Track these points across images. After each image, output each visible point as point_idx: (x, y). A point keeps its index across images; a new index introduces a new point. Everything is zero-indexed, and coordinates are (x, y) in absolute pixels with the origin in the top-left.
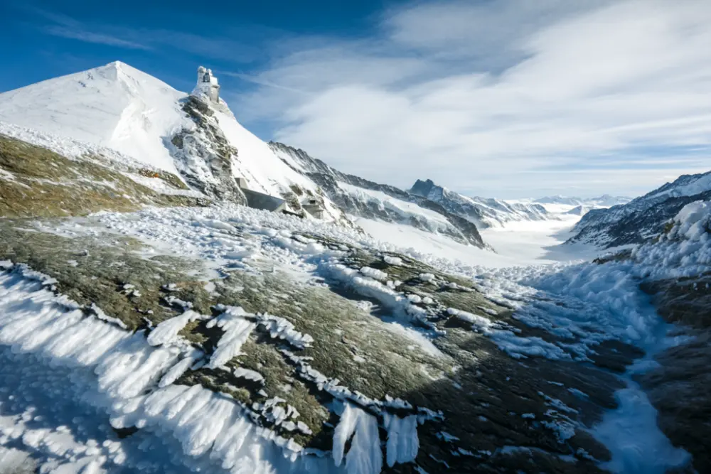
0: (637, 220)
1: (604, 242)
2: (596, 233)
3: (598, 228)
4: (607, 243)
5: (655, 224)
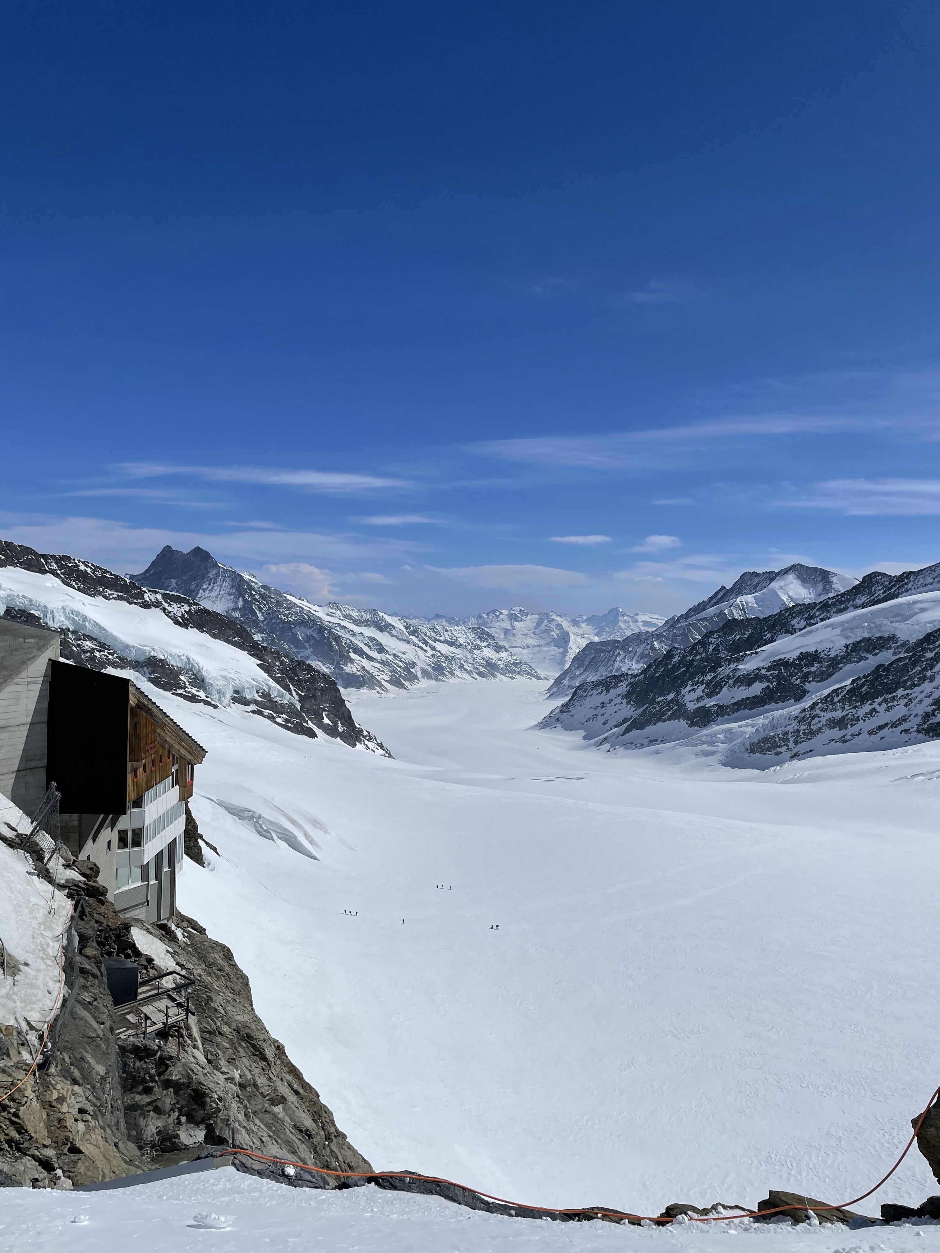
0: (676, 667)
1: (620, 717)
2: (604, 698)
3: (607, 684)
4: (625, 721)
5: (709, 677)
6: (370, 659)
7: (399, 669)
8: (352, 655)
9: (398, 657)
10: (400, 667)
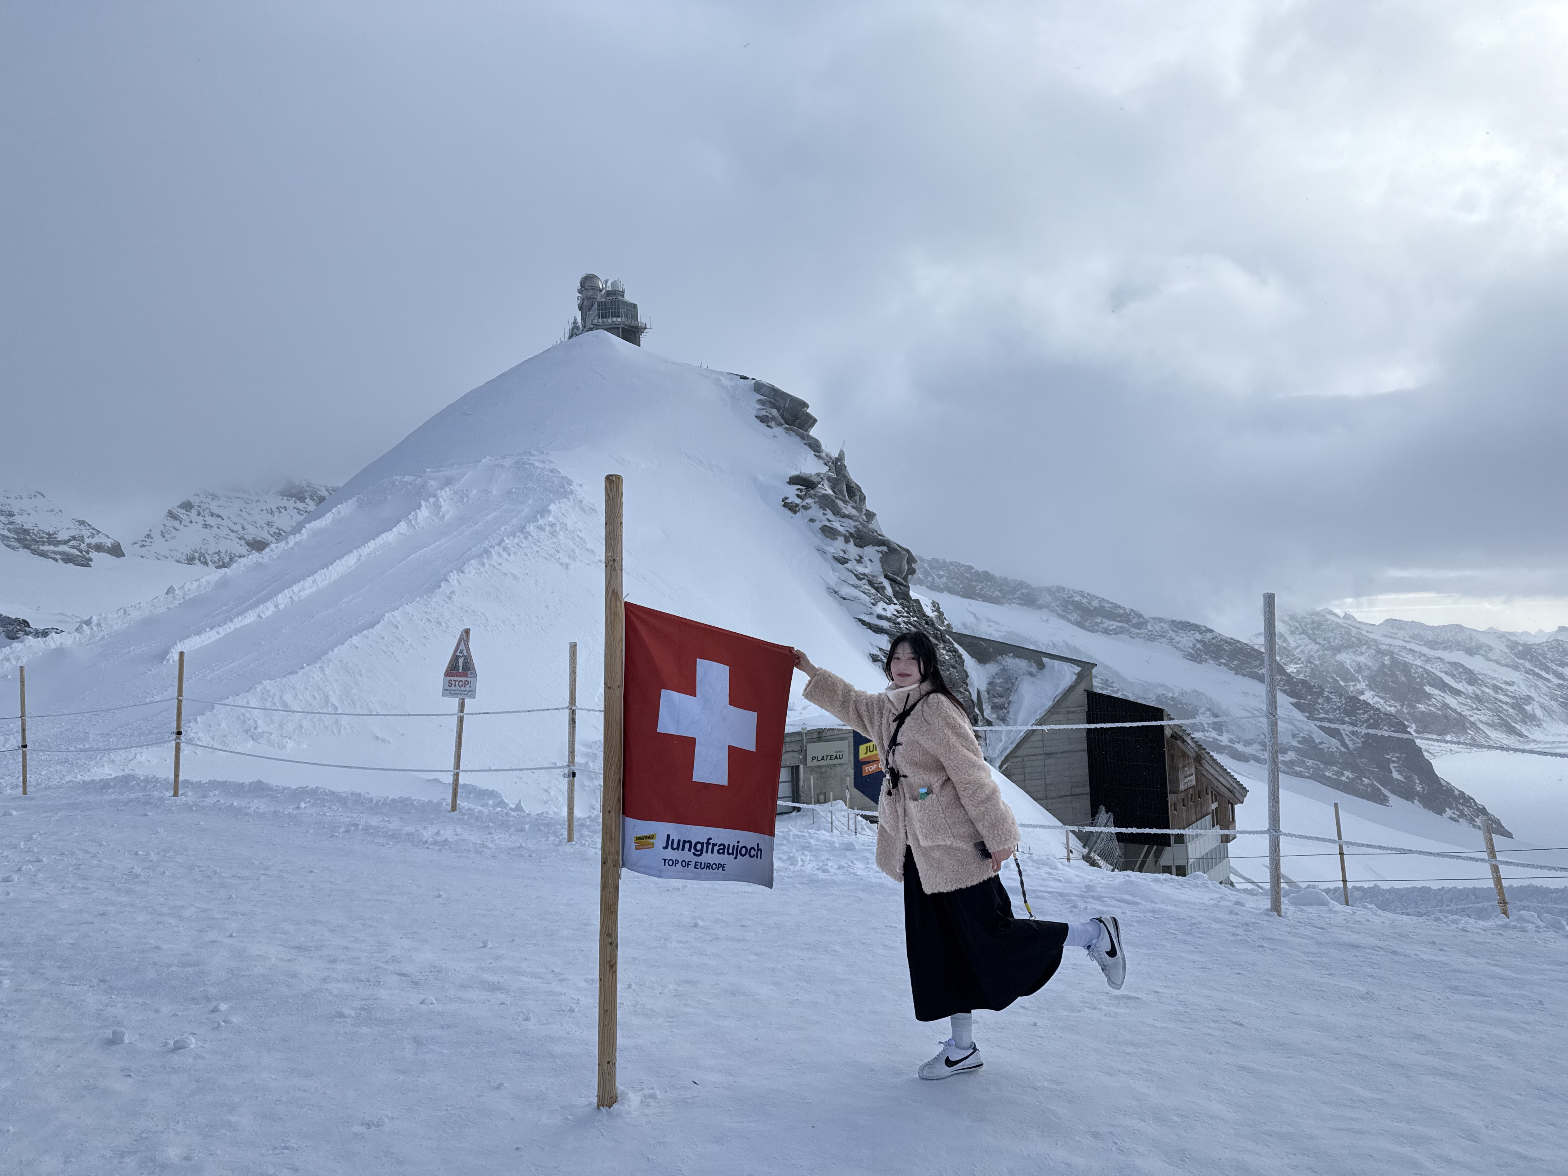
6: (1456, 693)
7: (1505, 707)
8: (1428, 689)
9: (1501, 689)
10: (1506, 703)
